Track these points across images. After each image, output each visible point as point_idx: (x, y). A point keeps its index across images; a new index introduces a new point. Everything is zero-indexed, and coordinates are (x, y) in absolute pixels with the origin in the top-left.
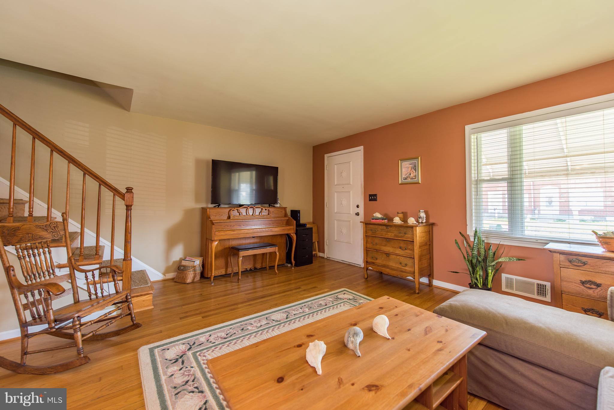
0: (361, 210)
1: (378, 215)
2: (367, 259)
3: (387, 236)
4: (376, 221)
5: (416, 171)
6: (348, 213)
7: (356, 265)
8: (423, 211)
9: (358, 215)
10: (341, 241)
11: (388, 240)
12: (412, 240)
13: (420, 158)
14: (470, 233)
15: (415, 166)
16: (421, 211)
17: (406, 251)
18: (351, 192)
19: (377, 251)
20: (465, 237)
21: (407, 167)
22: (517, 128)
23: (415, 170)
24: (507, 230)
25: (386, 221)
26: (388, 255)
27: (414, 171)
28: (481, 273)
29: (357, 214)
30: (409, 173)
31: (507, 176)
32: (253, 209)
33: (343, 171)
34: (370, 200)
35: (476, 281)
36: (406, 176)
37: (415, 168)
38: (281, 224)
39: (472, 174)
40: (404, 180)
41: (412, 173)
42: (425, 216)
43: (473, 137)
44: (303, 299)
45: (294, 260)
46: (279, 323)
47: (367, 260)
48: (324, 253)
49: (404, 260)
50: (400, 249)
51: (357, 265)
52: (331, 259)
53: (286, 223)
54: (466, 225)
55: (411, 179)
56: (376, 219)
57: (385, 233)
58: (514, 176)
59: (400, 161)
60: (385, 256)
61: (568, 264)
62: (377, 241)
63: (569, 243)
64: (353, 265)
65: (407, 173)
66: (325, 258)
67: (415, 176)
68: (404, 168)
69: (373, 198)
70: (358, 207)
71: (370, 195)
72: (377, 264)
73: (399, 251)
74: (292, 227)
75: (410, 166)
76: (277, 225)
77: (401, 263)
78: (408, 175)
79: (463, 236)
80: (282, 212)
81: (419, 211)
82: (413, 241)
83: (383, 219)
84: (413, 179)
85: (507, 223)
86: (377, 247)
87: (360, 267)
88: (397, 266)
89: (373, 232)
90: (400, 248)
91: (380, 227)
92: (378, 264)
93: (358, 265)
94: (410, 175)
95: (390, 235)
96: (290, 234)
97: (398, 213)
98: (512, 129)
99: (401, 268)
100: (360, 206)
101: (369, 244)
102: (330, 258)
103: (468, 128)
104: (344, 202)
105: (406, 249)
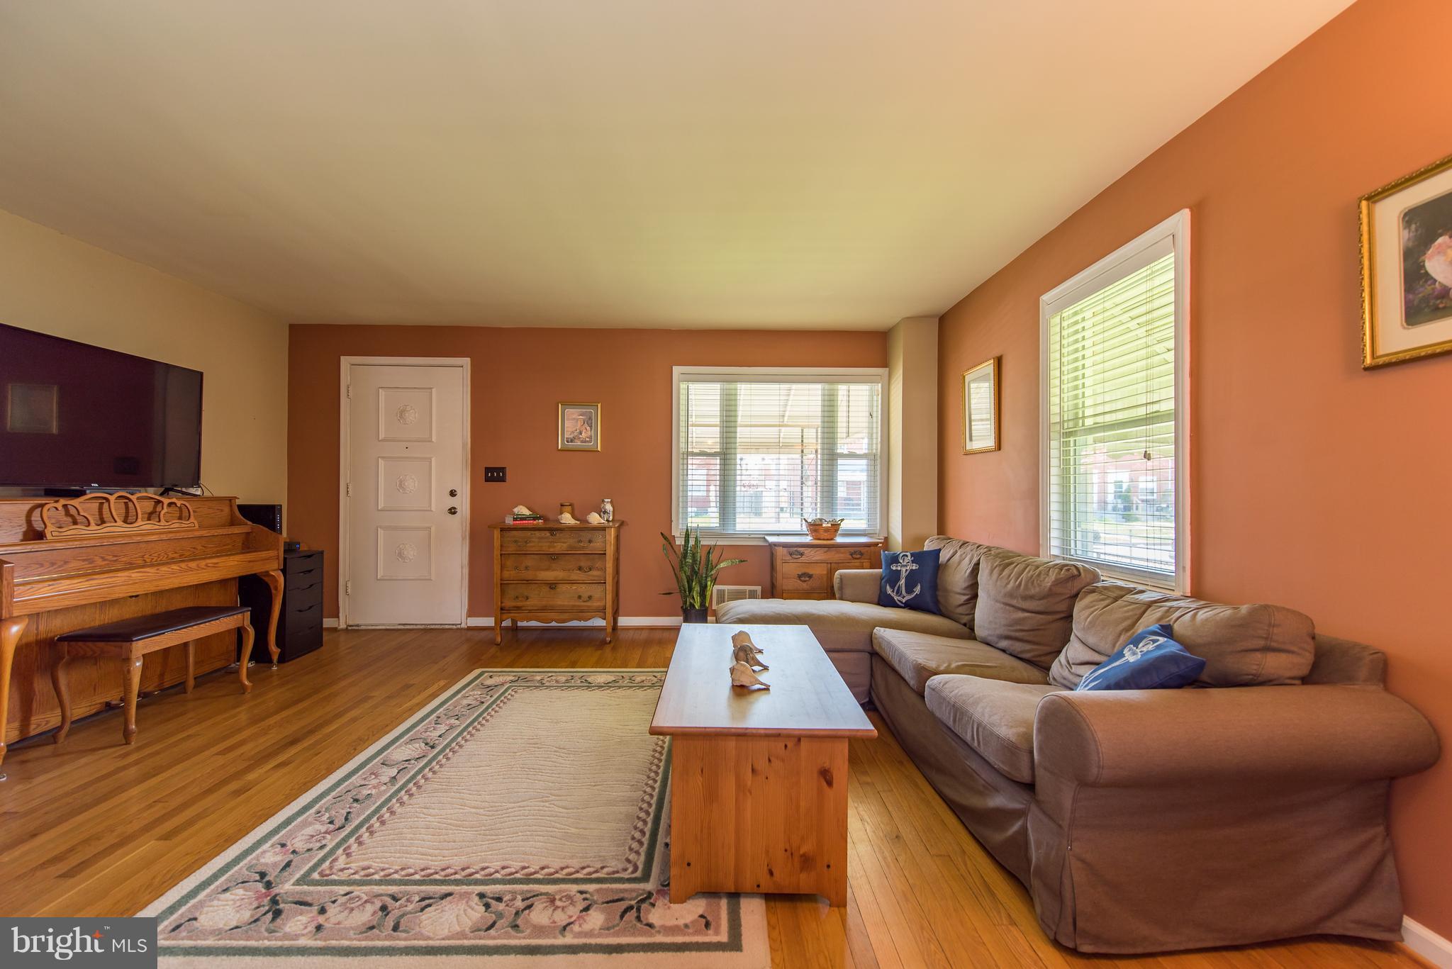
0: (463, 503)
1: (523, 511)
2: (501, 603)
3: (552, 550)
4: (522, 522)
5: (591, 429)
6: (425, 509)
7: (447, 627)
8: (609, 500)
9: (454, 513)
10: (400, 578)
11: (554, 557)
12: (602, 552)
13: (599, 405)
14: (677, 532)
15: (590, 418)
16: (606, 500)
17: (591, 573)
18: (433, 459)
19: (528, 582)
20: (668, 539)
21: (574, 419)
22: (732, 386)
23: (591, 427)
24: (718, 525)
25: (540, 521)
26: (552, 586)
27: (588, 428)
28: (699, 589)
29: (453, 511)
30: (578, 431)
31: (718, 450)
32: (126, 503)
33: (408, 408)
34: (487, 480)
35: (692, 601)
36: (571, 436)
37: (589, 422)
38: (230, 546)
39: (679, 446)
40: (568, 442)
41: (584, 431)
42: (611, 509)
43: (683, 386)
44: (412, 711)
45: (278, 645)
46: (425, 760)
47: (503, 605)
48: (338, 617)
49: (584, 590)
50: (578, 572)
51: (451, 627)
52: (363, 627)
53: (243, 544)
54: (671, 521)
55: (582, 442)
56: (522, 519)
57: (548, 544)
58: (729, 451)
59: (560, 405)
60: (546, 589)
61: (789, 558)
62: (529, 562)
63: (778, 535)
64: (438, 629)
65: (574, 429)
66: (342, 630)
67: (590, 437)
68: (568, 419)
69: (494, 475)
70: (453, 493)
71: (488, 470)
72: (527, 608)
73: (577, 575)
74: (272, 553)
75: (581, 417)
76: (215, 549)
77: (580, 597)
78: (575, 434)
79: (665, 538)
80: (222, 510)
81: (603, 501)
82: (605, 554)
83: (534, 519)
84: (585, 442)
85: (717, 515)
86: (529, 575)
87: (458, 629)
88: (571, 603)
89: (520, 546)
90: (580, 569)
91: (537, 533)
92: (529, 608)
93: (453, 625)
94: (581, 434)
95: (560, 547)
96: (267, 572)
97: (562, 505)
98: (727, 386)
99: (579, 606)
100: (459, 493)
101: (508, 571)
102: (358, 626)
103: (677, 370)
104: (412, 484)
105: (590, 569)
